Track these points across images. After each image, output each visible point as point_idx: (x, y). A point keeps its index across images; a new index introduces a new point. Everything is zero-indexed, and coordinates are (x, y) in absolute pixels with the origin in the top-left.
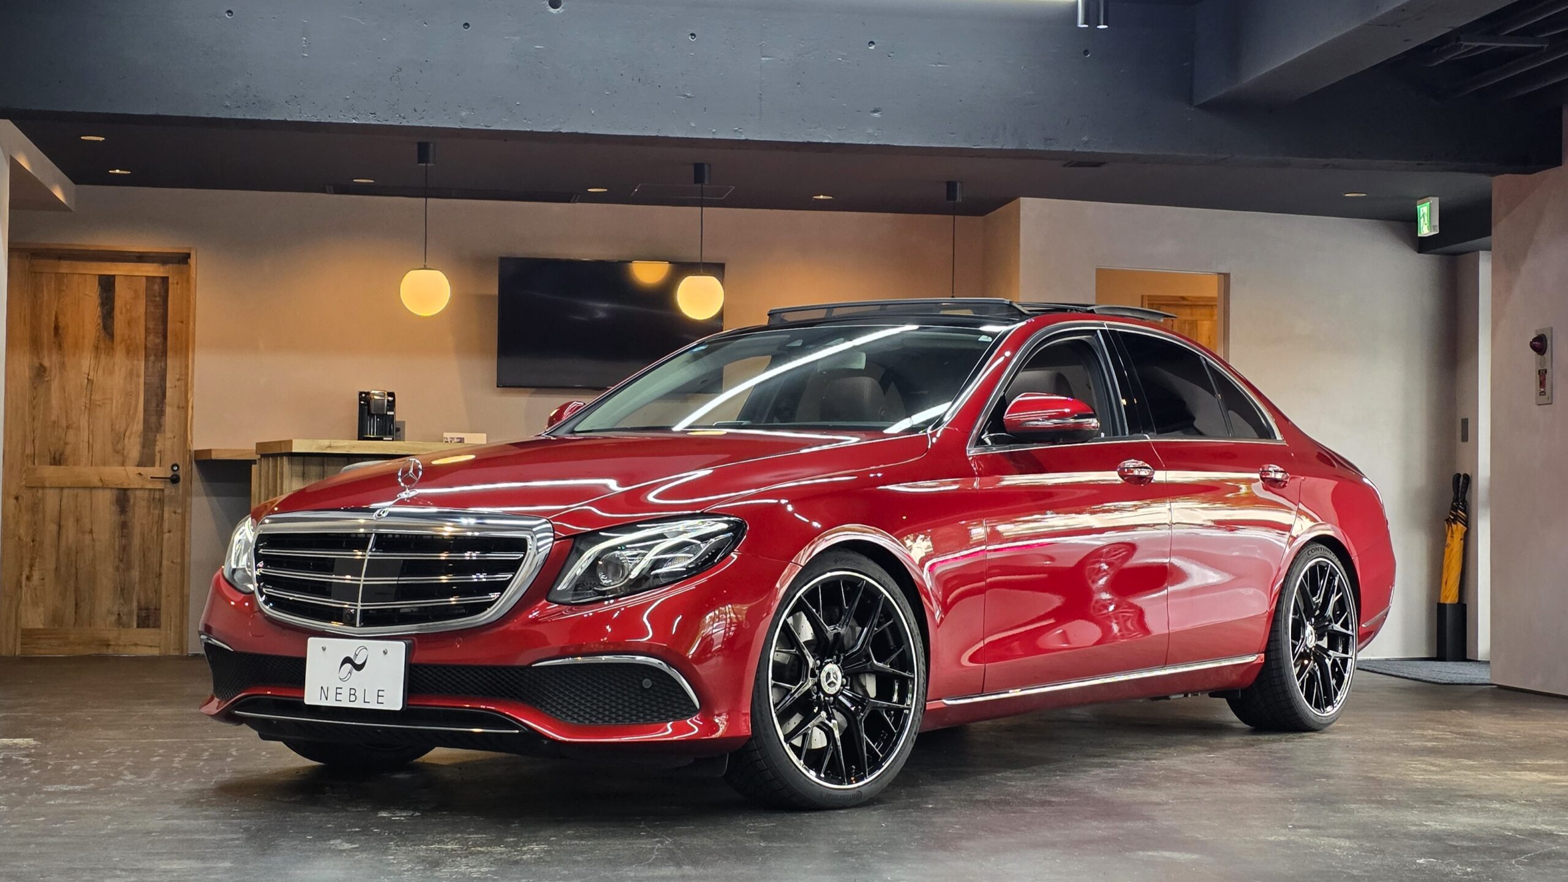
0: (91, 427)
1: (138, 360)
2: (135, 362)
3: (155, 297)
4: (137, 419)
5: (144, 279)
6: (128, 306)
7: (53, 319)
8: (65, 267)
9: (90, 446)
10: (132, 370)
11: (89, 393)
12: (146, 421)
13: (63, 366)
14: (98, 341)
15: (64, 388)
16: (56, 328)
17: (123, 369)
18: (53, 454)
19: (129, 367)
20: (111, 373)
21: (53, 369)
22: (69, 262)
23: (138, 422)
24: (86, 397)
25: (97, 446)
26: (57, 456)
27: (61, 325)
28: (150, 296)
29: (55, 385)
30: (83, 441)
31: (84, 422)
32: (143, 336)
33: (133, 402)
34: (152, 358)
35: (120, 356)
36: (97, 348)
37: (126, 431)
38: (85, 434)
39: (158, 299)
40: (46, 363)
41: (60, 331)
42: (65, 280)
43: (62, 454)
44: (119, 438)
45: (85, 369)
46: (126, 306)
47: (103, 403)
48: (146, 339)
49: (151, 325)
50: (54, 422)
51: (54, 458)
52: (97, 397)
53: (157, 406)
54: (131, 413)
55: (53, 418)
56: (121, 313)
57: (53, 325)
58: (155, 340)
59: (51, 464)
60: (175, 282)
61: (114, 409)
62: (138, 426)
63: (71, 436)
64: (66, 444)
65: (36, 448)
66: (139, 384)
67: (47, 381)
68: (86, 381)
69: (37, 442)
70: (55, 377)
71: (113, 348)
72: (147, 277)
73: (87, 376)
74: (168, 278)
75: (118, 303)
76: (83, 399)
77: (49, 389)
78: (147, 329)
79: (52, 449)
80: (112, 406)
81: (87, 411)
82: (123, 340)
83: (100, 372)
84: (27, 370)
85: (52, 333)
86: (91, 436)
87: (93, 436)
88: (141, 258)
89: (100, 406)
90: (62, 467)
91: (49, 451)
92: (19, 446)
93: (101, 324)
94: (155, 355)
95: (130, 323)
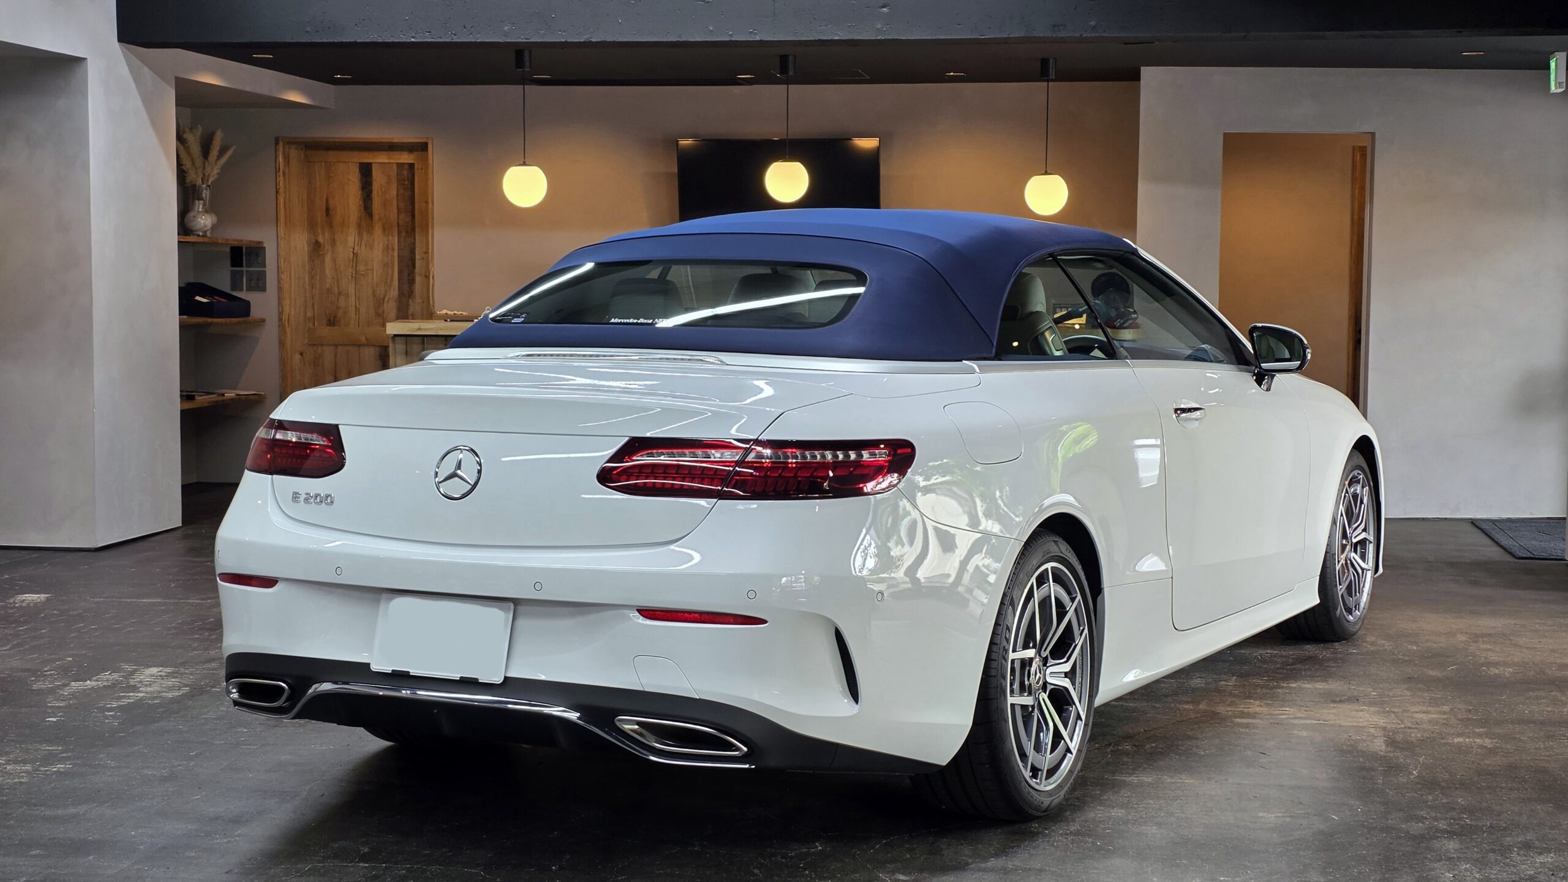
0: (357, 293)
1: (393, 236)
2: (390, 238)
3: (404, 181)
4: (393, 286)
5: (395, 165)
6: (383, 189)
7: (325, 201)
8: (332, 156)
9: (357, 310)
10: (388, 245)
11: (354, 264)
12: (400, 288)
13: (333, 242)
14: (361, 219)
15: (335, 261)
16: (327, 210)
17: (381, 245)
18: (328, 317)
19: (386, 242)
20: (371, 248)
21: (326, 243)
22: (336, 152)
23: (394, 289)
24: (352, 268)
25: (363, 310)
26: (332, 319)
27: (331, 206)
28: (400, 182)
29: (328, 259)
30: (351, 306)
31: (352, 291)
32: (396, 216)
33: (390, 272)
34: (404, 234)
35: (378, 231)
36: (359, 226)
37: (384, 297)
38: (352, 300)
39: (406, 183)
40: (321, 239)
41: (330, 212)
42: (333, 169)
43: (335, 317)
44: (379, 302)
45: (351, 244)
46: (381, 190)
47: (366, 273)
48: (398, 218)
49: (402, 205)
50: (328, 290)
51: (330, 321)
52: (361, 268)
53: (409, 275)
54: (389, 281)
55: (328, 286)
56: (378, 196)
57: (325, 206)
58: (405, 218)
59: (327, 325)
60: (420, 167)
61: (375, 279)
62: (394, 293)
63: (342, 302)
64: (339, 308)
65: (316, 312)
66: (394, 256)
67: (322, 254)
68: (352, 254)
69: (316, 307)
70: (328, 251)
71: (372, 226)
72: (397, 164)
73: (352, 250)
74: (413, 164)
75: (376, 186)
76: (350, 270)
77: (324, 261)
78: (398, 209)
79: (327, 312)
80: (373, 276)
81: (353, 280)
82: (380, 219)
83: (363, 247)
84: (306, 245)
85: (325, 214)
86: (357, 302)
87: (359, 302)
88: (392, 147)
89: (364, 275)
90: (335, 328)
91: (325, 313)
92: (302, 309)
93: (363, 205)
94: (407, 232)
95: (385, 204)
